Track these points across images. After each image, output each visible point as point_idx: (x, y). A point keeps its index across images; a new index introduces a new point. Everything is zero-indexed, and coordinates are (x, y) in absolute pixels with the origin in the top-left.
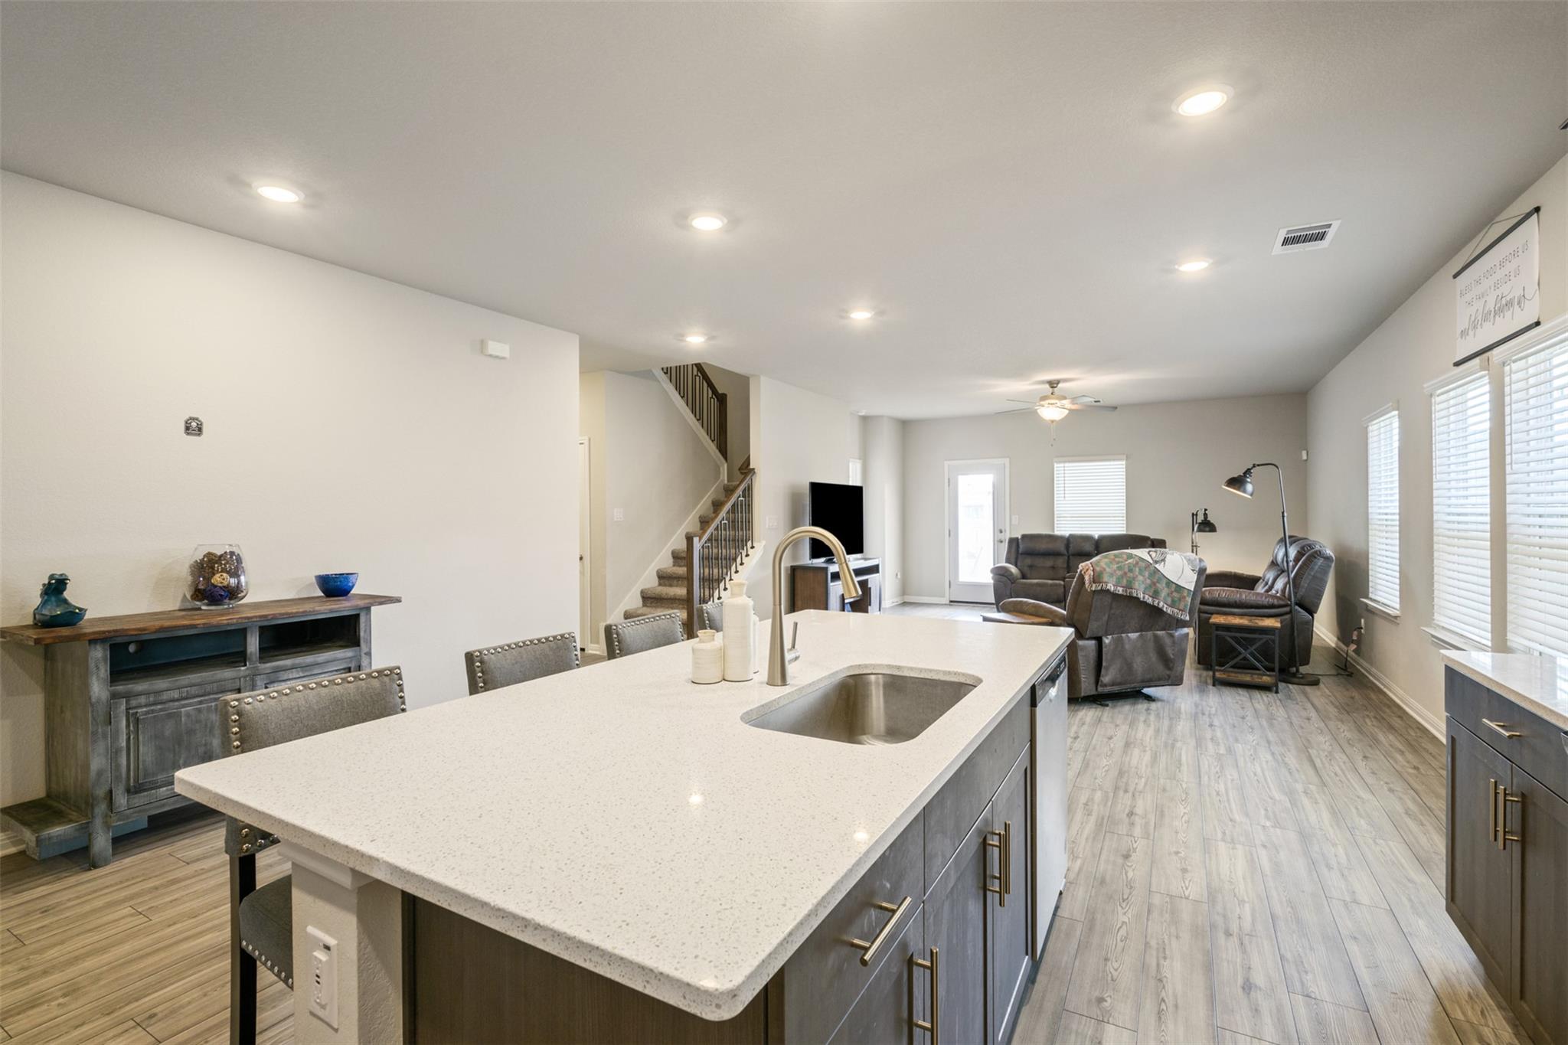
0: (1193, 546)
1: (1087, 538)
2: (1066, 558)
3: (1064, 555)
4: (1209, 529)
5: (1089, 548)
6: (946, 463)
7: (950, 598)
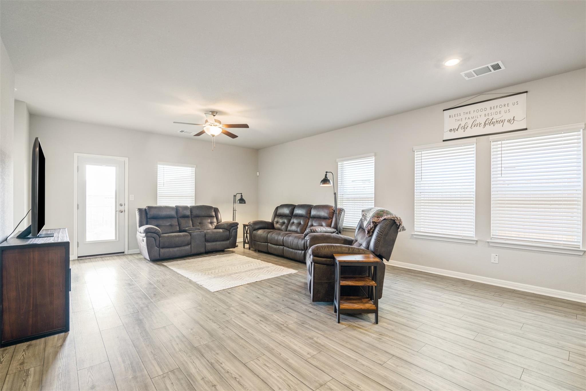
0: (233, 210)
1: (186, 208)
2: (177, 219)
3: (175, 218)
4: (243, 202)
5: (188, 213)
6: (76, 155)
7: (77, 255)
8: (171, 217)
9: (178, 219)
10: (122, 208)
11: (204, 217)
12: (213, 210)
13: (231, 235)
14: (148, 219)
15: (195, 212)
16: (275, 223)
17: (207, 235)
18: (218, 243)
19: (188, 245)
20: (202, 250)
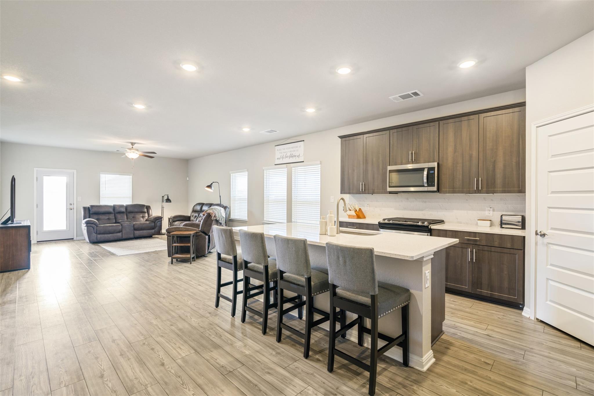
0: (162, 207)
1: (122, 206)
2: (114, 214)
3: (113, 213)
4: (169, 201)
5: (123, 210)
6: (35, 169)
7: (37, 240)
8: (109, 213)
9: (115, 214)
10: (72, 207)
11: (137, 212)
12: (145, 208)
13: (156, 225)
14: (91, 215)
15: (129, 210)
16: (191, 216)
17: (135, 226)
18: (145, 231)
19: (119, 232)
20: (132, 236)
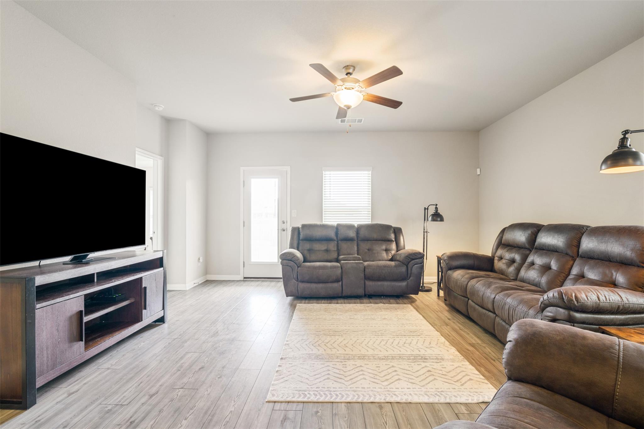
0: (424, 232)
1: (350, 227)
2: (336, 243)
3: (335, 240)
4: (439, 219)
5: (352, 234)
6: (242, 169)
7: (244, 275)
8: (328, 240)
9: (338, 242)
10: (284, 226)
11: (376, 240)
12: (391, 231)
13: (409, 272)
14: (300, 241)
15: (363, 233)
16: (496, 258)
17: (367, 270)
18: (386, 283)
19: (337, 281)
20: (361, 291)
